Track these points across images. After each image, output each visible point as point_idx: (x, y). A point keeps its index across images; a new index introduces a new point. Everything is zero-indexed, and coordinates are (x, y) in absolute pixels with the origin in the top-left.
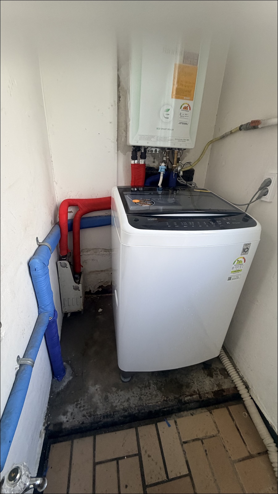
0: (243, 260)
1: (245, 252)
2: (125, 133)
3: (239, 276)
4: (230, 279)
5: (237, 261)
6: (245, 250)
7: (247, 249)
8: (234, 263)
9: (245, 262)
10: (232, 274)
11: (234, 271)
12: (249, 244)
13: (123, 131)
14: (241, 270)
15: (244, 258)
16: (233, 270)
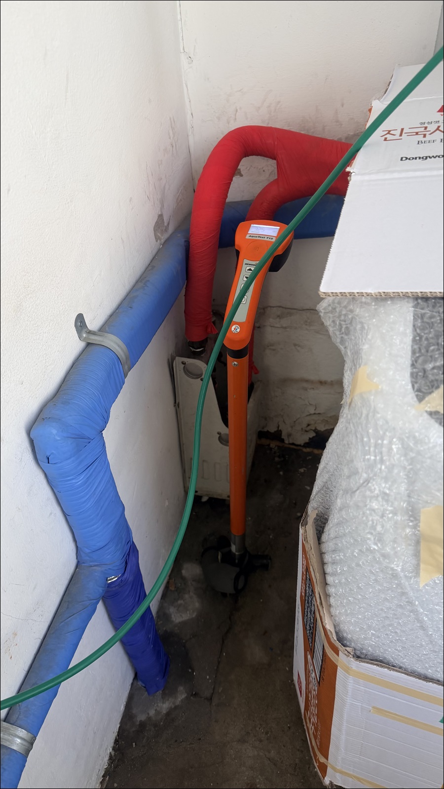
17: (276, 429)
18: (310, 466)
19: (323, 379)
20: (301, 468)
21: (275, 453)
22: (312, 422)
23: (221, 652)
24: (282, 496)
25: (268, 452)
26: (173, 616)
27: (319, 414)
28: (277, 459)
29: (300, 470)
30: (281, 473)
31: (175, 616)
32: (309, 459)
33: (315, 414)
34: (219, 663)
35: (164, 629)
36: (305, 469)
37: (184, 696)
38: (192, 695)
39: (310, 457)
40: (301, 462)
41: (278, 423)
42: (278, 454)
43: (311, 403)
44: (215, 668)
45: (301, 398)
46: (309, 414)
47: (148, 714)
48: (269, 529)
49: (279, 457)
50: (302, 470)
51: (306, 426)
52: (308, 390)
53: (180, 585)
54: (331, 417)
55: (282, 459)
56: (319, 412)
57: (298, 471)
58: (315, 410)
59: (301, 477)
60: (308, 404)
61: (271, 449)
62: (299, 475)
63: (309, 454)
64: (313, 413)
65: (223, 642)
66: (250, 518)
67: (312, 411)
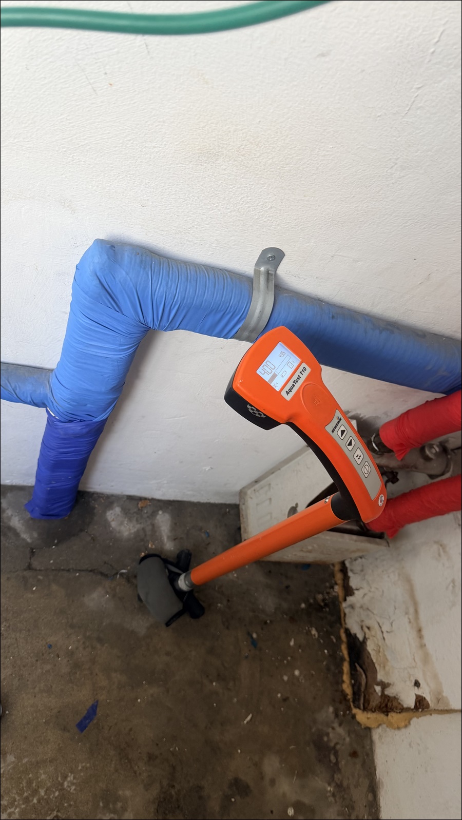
17: (354, 587)
18: (322, 641)
19: (424, 632)
20: (317, 630)
21: (328, 593)
22: (373, 633)
23: (80, 570)
24: (273, 611)
25: (327, 584)
26: (111, 512)
27: (384, 638)
28: (320, 597)
29: (314, 629)
30: (303, 606)
31: (112, 513)
32: (332, 639)
33: (382, 632)
34: (69, 570)
35: (96, 506)
36: (317, 636)
37: (29, 540)
38: (32, 549)
39: (334, 640)
40: (325, 629)
41: (362, 588)
42: (327, 597)
43: (393, 624)
44: (62, 568)
45: (395, 608)
46: (381, 625)
47: (8, 509)
48: (228, 601)
49: (324, 600)
50: (314, 632)
51: (367, 625)
52: (407, 616)
53: (146, 511)
54: (385, 655)
55: (322, 604)
56: (385, 637)
57: (311, 627)
58: (387, 632)
59: (305, 631)
60: (391, 621)
61: (332, 587)
62: (307, 628)
63: (339, 638)
64: (383, 629)
65: (91, 571)
66: (235, 575)
67: (384, 629)
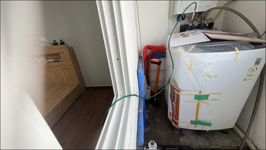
0: (255, 69)
1: (257, 63)
2: (173, 9)
3: (252, 79)
4: (245, 80)
5: (251, 69)
6: (257, 62)
7: (259, 62)
8: (249, 70)
9: (256, 70)
10: (247, 77)
11: (249, 75)
12: (261, 59)
13: (172, 8)
14: (254, 75)
15: (256, 67)
16: (247, 75)
34: (154, 123)
37: (150, 128)
65: (153, 120)
